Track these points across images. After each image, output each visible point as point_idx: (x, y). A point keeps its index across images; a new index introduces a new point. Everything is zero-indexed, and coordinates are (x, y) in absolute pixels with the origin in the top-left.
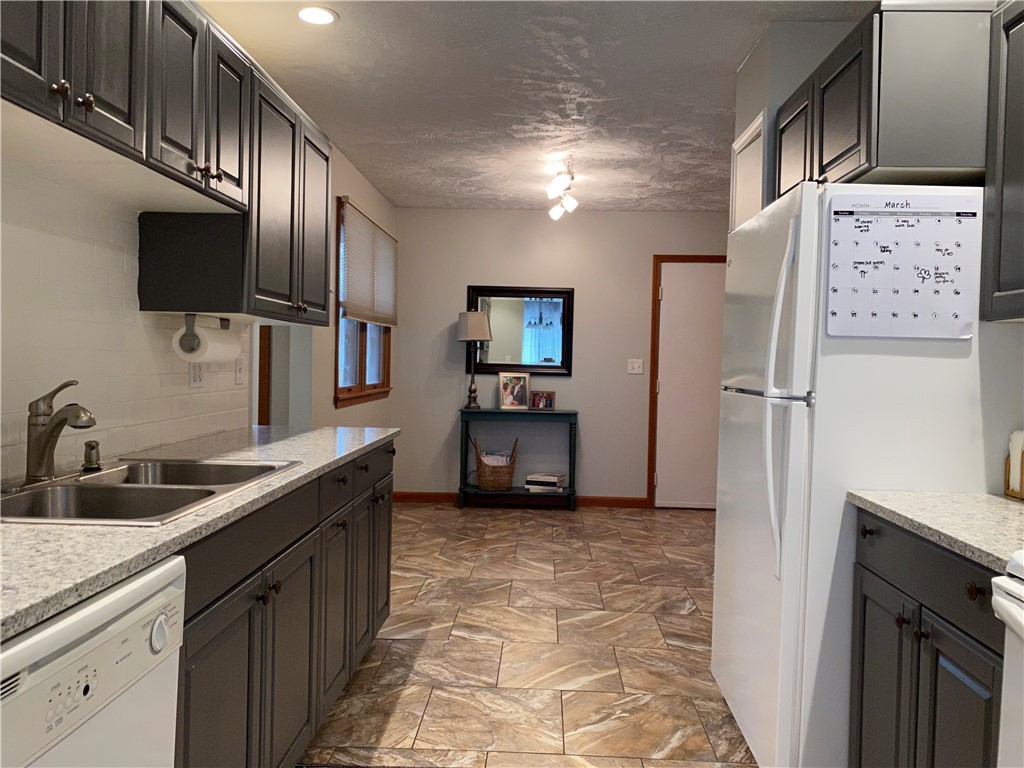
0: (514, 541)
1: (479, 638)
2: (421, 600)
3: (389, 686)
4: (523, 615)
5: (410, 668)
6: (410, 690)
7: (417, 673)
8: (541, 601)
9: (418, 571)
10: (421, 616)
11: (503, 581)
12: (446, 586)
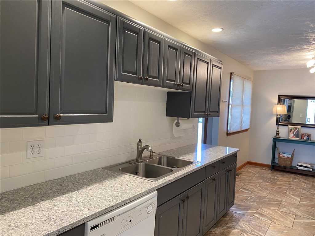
0: (287, 186)
1: (263, 219)
2: (248, 201)
3: (229, 227)
4: (282, 215)
5: (237, 223)
6: (235, 231)
7: (239, 226)
8: (290, 211)
9: (249, 191)
10: (246, 206)
11: (279, 201)
12: (257, 198)
